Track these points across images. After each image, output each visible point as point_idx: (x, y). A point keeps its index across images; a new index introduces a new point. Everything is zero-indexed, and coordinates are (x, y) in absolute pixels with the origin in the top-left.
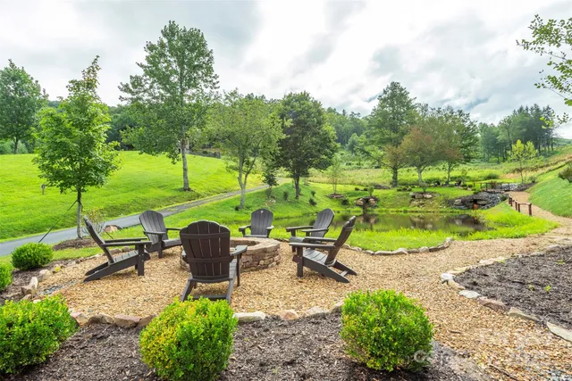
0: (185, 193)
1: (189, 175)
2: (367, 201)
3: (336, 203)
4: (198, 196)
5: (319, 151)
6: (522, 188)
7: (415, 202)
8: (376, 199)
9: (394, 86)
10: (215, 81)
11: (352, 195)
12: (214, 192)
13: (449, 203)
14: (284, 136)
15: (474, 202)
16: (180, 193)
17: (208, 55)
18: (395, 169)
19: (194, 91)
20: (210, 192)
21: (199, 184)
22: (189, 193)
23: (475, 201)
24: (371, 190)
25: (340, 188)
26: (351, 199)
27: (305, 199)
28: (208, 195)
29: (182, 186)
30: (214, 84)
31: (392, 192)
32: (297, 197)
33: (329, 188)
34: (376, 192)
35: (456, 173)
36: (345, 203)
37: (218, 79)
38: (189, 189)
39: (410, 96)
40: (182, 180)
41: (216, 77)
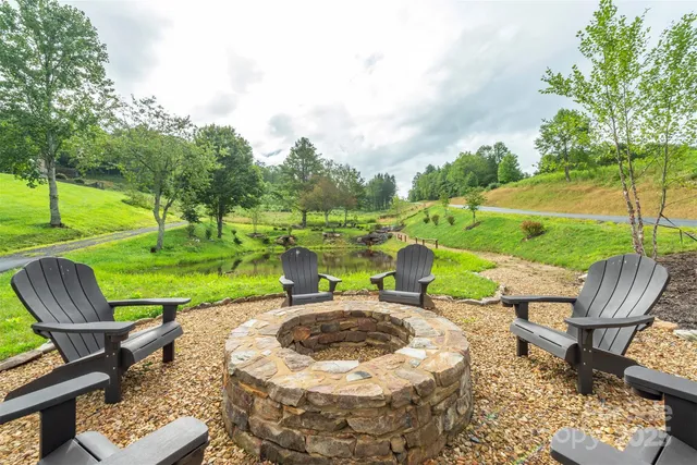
0: (53, 230)
1: (60, 206)
2: (287, 239)
3: (257, 242)
4: (79, 234)
5: (247, 189)
6: (397, 229)
7: (328, 241)
8: (294, 238)
9: (304, 141)
10: (107, 87)
11: (273, 234)
12: (104, 230)
13: (353, 240)
14: (218, 166)
15: (369, 240)
16: (44, 231)
17: (97, 50)
18: (304, 212)
19: (71, 92)
20: (98, 230)
21: (79, 219)
22: (61, 231)
23: (371, 239)
24: (290, 230)
25: (261, 228)
26: (271, 238)
27: (228, 238)
28: (96, 233)
29: (49, 221)
30: (106, 91)
31: (306, 232)
32: (219, 236)
33: (250, 228)
34: (294, 232)
35: (350, 218)
36: (266, 242)
37: (112, 86)
38: (61, 225)
39: (317, 152)
40: (49, 213)
41: (109, 83)
